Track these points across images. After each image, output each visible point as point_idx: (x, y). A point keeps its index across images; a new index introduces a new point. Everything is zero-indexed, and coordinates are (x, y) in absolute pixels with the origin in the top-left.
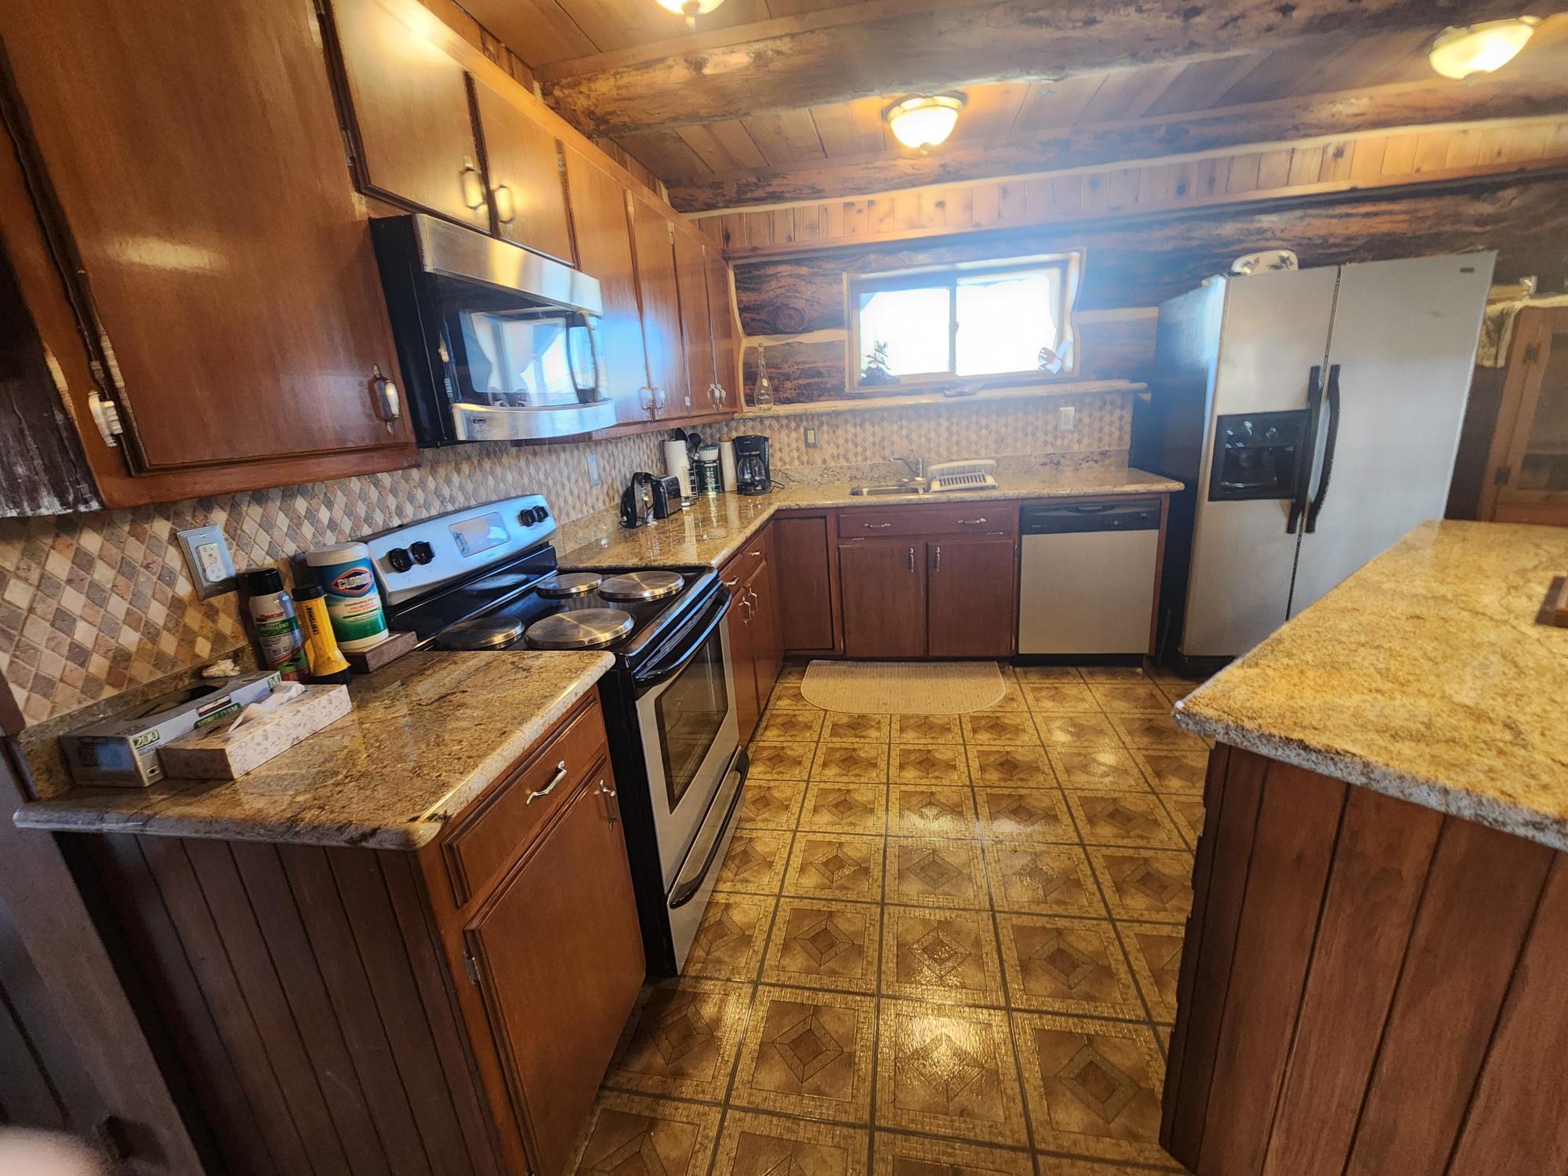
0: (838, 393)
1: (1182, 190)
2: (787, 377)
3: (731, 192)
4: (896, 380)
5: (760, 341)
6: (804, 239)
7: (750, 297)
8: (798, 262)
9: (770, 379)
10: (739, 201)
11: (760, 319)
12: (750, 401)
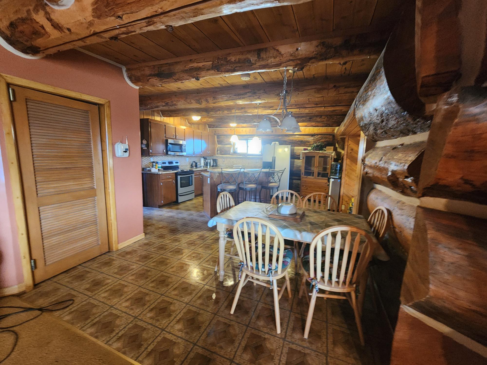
0: (229, 154)
1: (272, 132)
2: (223, 151)
3: (216, 127)
4: (239, 153)
5: (220, 146)
6: (225, 133)
7: (218, 140)
8: (225, 136)
9: (220, 151)
10: (217, 128)
11: (220, 142)
12: (217, 154)
